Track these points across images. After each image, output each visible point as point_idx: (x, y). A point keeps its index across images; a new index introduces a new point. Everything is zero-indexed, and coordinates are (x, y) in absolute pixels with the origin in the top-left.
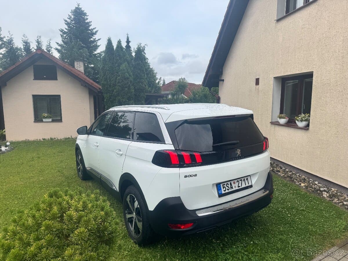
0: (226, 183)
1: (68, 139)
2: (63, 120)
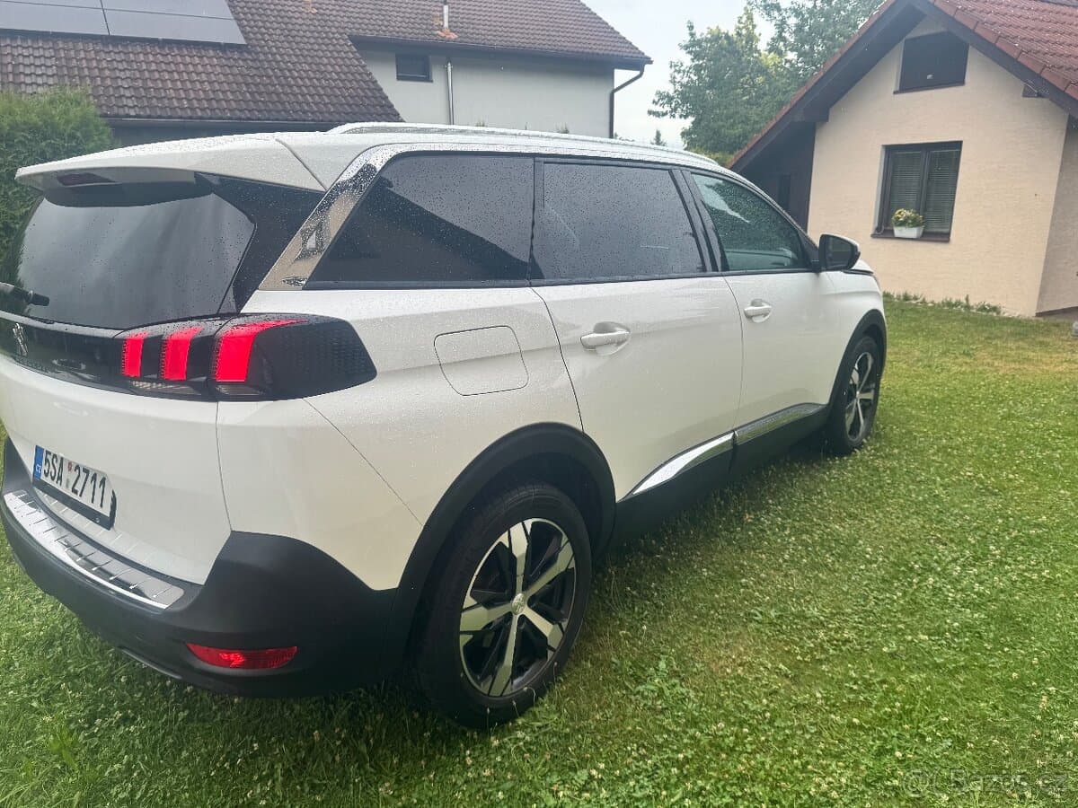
0: (53, 453)
1: (955, 305)
2: (952, 237)
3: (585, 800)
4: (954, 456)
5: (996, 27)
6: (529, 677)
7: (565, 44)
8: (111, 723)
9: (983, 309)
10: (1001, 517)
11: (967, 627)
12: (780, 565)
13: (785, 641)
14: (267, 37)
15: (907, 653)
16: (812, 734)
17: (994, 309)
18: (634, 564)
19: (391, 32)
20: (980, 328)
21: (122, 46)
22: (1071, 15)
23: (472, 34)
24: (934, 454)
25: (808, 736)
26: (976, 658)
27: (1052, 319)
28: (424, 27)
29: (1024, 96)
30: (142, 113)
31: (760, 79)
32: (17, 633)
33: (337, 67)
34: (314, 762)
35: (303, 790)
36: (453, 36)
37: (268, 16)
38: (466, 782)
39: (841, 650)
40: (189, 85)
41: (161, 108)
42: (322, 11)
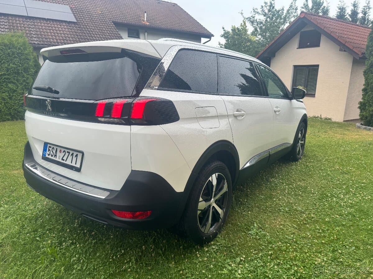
0: (52, 147)
1: (317, 118)
2: (316, 95)
3: (241, 267)
4: (331, 162)
5: (330, 29)
6: (214, 228)
7: (185, 29)
8: (68, 244)
9: (326, 119)
10: (351, 180)
11: (349, 213)
12: (285, 195)
13: (293, 217)
14: (84, 20)
15: (333, 221)
16: (310, 246)
17: (330, 119)
18: (237, 194)
19: (126, 21)
20: (327, 125)
21: (33, 20)
22: (351, 27)
23: (154, 23)
24: (325, 161)
25: (309, 247)
26: (355, 223)
27: (349, 123)
28: (138, 20)
29: (340, 51)
30: (40, 43)
31: (248, 44)
32: (24, 216)
33: (108, 32)
34: (144, 257)
35: (143, 266)
36: (148, 24)
37: (84, 13)
38: (199, 262)
39: (311, 220)
40: (56, 35)
41: (46, 42)
42: (102, 13)
